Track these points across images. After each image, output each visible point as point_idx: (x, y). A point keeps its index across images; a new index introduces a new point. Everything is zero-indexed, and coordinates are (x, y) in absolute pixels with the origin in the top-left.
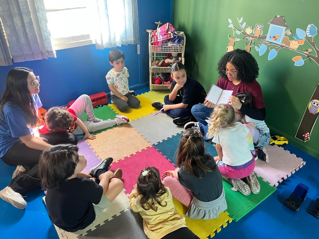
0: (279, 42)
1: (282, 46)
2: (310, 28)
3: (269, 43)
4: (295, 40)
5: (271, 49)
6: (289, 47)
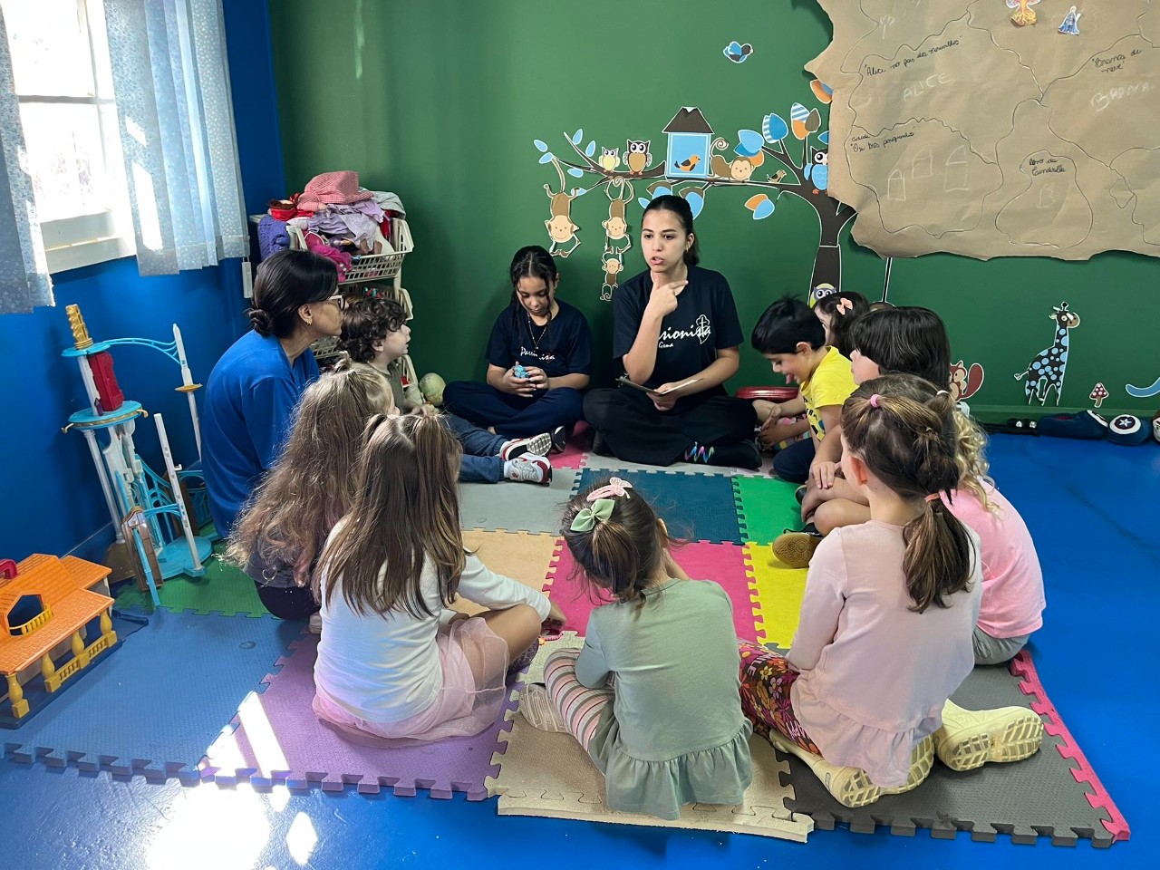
0: (703, 172)
1: (710, 181)
2: (770, 123)
3: (674, 181)
4: (742, 160)
6: (731, 179)
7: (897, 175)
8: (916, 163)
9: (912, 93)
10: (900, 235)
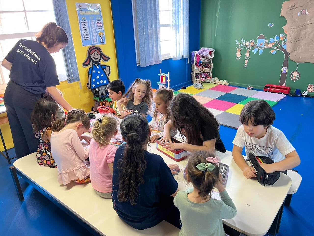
1: (264, 47)
2: (276, 37)
3: (258, 47)
4: (270, 44)
5: (260, 49)
6: (268, 47)
7: (299, 47)
8: (303, 45)
9: (303, 32)
10: (299, 58)
